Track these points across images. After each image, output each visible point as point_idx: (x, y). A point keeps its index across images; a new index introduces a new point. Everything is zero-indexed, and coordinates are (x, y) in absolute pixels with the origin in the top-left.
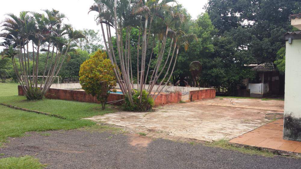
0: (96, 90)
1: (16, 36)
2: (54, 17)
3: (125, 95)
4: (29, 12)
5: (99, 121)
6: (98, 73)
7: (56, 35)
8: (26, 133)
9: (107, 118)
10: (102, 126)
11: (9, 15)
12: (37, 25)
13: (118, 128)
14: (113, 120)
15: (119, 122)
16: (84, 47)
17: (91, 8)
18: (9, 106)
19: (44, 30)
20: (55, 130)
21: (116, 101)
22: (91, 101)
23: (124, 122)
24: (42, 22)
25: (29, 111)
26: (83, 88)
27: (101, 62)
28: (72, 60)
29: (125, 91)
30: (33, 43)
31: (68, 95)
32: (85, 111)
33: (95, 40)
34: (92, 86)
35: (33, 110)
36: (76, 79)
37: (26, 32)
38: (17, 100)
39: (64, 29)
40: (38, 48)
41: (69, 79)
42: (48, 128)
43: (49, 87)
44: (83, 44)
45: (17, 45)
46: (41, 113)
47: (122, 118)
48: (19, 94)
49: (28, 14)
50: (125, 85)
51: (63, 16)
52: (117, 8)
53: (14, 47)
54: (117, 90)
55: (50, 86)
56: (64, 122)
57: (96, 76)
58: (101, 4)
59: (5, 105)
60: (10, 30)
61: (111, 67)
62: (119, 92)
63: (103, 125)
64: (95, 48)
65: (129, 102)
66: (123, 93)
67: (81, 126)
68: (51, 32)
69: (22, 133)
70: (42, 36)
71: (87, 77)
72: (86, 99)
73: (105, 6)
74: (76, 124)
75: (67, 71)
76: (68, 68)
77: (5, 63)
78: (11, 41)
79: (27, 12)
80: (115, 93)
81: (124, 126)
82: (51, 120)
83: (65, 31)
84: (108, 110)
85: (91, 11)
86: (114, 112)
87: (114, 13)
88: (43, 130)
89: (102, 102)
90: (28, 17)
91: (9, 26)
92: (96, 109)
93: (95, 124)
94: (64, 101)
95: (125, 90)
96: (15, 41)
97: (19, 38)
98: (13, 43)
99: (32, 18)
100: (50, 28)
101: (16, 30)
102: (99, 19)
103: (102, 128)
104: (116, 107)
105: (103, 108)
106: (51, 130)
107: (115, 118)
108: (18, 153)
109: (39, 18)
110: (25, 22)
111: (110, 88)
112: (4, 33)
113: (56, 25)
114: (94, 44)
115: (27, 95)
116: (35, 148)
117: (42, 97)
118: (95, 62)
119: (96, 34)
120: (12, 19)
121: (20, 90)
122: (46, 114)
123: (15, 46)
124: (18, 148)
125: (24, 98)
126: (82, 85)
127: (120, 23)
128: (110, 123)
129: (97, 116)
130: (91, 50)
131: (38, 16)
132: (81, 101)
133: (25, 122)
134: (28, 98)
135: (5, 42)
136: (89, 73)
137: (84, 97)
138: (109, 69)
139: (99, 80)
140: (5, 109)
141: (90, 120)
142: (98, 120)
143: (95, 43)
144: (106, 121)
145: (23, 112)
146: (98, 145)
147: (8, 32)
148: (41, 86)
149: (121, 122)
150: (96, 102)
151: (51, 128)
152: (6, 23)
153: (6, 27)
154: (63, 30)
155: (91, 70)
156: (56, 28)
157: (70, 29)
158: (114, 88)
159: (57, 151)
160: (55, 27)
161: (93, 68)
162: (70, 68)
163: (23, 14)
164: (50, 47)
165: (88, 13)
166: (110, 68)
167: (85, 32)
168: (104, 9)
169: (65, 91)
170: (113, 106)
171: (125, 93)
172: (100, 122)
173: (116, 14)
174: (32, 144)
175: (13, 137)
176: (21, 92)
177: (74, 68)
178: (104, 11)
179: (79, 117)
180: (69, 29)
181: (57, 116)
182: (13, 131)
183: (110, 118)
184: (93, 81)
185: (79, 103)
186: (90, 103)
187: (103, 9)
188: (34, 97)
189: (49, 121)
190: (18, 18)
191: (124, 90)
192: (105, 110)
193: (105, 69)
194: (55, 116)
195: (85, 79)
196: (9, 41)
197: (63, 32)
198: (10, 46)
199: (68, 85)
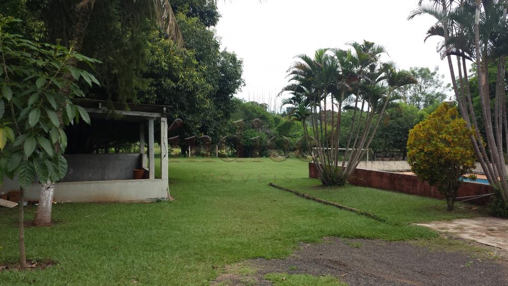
0: (437, 175)
1: (309, 88)
2: (367, 54)
3: (494, 186)
4: (329, 49)
5: (443, 231)
6: (441, 145)
7: (367, 82)
8: (325, 238)
9: (460, 227)
10: (451, 241)
11: (300, 57)
12: (339, 69)
13: (483, 247)
14: (471, 231)
15: (484, 236)
16: (411, 98)
17: (429, 32)
18: (297, 194)
19: (350, 76)
20: (368, 238)
21: (474, 197)
22: (424, 193)
23: (494, 238)
24: (347, 63)
25: (326, 203)
26: (413, 170)
27: (448, 125)
28: (390, 122)
29: (493, 179)
30: (332, 98)
31: (385, 181)
32: (416, 211)
33: (430, 85)
34: (429, 167)
35: (331, 202)
36: (395, 153)
37: (323, 81)
38: (308, 185)
39: (381, 71)
40: (340, 106)
41: (384, 153)
42: (358, 233)
43: (356, 167)
44: (409, 93)
45: (310, 101)
46: (345, 208)
47: (490, 230)
48: (311, 176)
49: (327, 52)
50: (493, 167)
51: (380, 50)
52: (481, 25)
53: (306, 105)
54: (479, 177)
55: (357, 165)
56: (381, 226)
57: (437, 149)
58: (450, 22)
59: (291, 191)
60: (301, 80)
61: (467, 133)
62: (482, 179)
63: (453, 240)
64: (430, 99)
65: (502, 200)
66: (490, 181)
67: (413, 236)
68: (360, 78)
69: (319, 237)
70: (347, 86)
71: (422, 150)
72: (417, 190)
73: (455, 25)
74: (402, 231)
75: (381, 141)
76: (382, 135)
77: (289, 129)
78: (302, 96)
79: (326, 50)
80: (472, 182)
81: (494, 245)
82: (361, 221)
83: (383, 75)
84: (459, 212)
85: (429, 36)
86: (471, 218)
87: (473, 35)
88: (351, 236)
89: (447, 197)
90: (327, 58)
91: (299, 74)
92: (437, 209)
93: (438, 236)
94: (379, 191)
95: (495, 177)
96: (306, 95)
97: (313, 90)
98: (304, 98)
99: (333, 58)
100: (360, 72)
101: (310, 79)
102: (444, 49)
103: (450, 244)
104: (475, 208)
105: (450, 209)
106: (363, 238)
107: (474, 229)
108: (316, 270)
109: (344, 58)
110: (322, 65)
111: (463, 172)
112: (293, 85)
113: (368, 66)
114: (428, 93)
115: (323, 178)
116: (340, 264)
117: (344, 183)
118: (436, 124)
119: (433, 74)
120: (303, 62)
121: (312, 169)
122: (351, 210)
123: (307, 103)
124: (316, 261)
125: (318, 182)
126: (412, 165)
127: (484, 52)
128: (466, 236)
129: (440, 222)
130: (422, 103)
131: (341, 54)
132: (408, 192)
133: (322, 220)
134: (324, 183)
135: (293, 98)
136: (424, 144)
137: (413, 186)
138: (462, 137)
139: (444, 157)
140: (291, 197)
141: (426, 227)
142: (443, 229)
143: (429, 90)
144: (456, 233)
145: (318, 204)
146: (446, 276)
147: (297, 82)
148: (343, 164)
149: (488, 237)
150: (435, 197)
151: (363, 234)
152: (296, 69)
153: (296, 75)
154: (380, 73)
155: (429, 138)
156: (369, 71)
157: (392, 71)
158: (471, 172)
159: (375, 274)
160: (367, 70)
161: (432, 136)
162: (386, 135)
163: (320, 54)
164: (358, 102)
165: (425, 40)
166: (464, 135)
167: (413, 72)
168: (454, 30)
169: (380, 174)
170: (470, 206)
171: (495, 182)
172: (446, 233)
173: (477, 36)
174: (336, 258)
175: (306, 242)
176: (313, 173)
177: (393, 136)
178: (454, 33)
179: (407, 220)
180: (389, 70)
181: (370, 215)
182: (306, 232)
183: (466, 228)
184: (432, 158)
185: (404, 196)
186: (424, 198)
187: (452, 30)
188: (333, 181)
189: (357, 223)
190: (312, 60)
191: (492, 176)
192: (453, 211)
193: (455, 136)
194: (367, 215)
195: (417, 155)
196: (298, 96)
197: (379, 77)
198: (300, 103)
199: (384, 164)
